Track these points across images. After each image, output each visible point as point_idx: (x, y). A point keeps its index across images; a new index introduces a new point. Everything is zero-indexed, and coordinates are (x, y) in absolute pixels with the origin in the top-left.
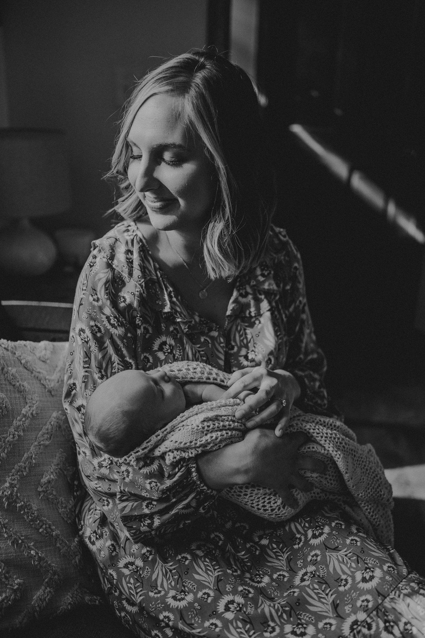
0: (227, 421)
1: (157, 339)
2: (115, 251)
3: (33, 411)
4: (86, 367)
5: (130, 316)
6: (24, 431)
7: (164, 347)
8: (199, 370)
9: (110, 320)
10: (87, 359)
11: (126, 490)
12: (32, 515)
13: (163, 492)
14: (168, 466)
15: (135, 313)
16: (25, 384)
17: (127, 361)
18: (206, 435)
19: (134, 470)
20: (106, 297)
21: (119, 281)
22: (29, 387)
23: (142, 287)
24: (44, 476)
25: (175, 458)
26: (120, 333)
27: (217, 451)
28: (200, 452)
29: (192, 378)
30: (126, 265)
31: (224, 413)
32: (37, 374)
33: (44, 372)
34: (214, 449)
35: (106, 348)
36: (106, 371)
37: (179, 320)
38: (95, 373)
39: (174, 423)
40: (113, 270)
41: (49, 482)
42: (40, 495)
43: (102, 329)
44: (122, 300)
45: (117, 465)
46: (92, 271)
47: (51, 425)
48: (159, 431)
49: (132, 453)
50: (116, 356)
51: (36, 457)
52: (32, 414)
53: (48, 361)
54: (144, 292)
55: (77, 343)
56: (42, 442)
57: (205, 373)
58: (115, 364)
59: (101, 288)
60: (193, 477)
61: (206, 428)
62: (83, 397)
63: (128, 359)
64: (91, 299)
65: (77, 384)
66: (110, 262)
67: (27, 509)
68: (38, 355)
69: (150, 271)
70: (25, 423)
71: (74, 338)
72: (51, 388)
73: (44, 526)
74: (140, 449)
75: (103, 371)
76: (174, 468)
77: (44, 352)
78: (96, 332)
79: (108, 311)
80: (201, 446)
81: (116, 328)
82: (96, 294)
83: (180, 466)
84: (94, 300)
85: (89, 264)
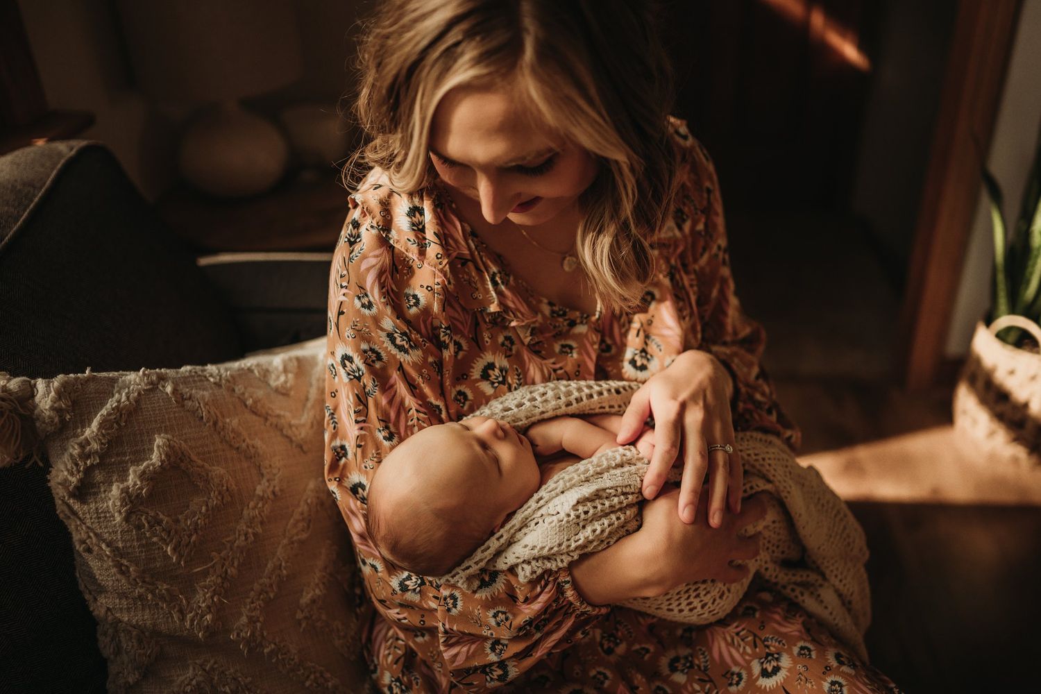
0: (615, 496)
1: (478, 359)
2: (392, 213)
3: (274, 487)
4: (361, 422)
5: (429, 327)
6: (262, 523)
7: (491, 372)
8: (550, 394)
9: (395, 338)
10: (361, 407)
11: (455, 628)
12: (290, 662)
13: (520, 629)
14: (523, 586)
15: (436, 323)
16: (258, 443)
17: (431, 404)
18: (584, 527)
19: (463, 594)
20: (383, 300)
21: (403, 269)
22: (264, 447)
23: (445, 276)
24: (304, 594)
25: (535, 572)
26: (415, 359)
27: (604, 552)
28: (576, 557)
29: (543, 413)
30: (412, 238)
31: (609, 484)
32: (274, 420)
33: (288, 414)
34: (600, 548)
35: (392, 386)
36: (397, 425)
37: (513, 324)
38: (377, 430)
39: (526, 513)
40: (392, 248)
41: (313, 601)
42: (300, 624)
43: (383, 354)
44: (413, 301)
45: (432, 586)
46: (354, 253)
47: (308, 504)
48: (502, 531)
49: (458, 570)
50: (412, 398)
51: (288, 564)
52: (274, 493)
53: (292, 393)
54: (449, 283)
55: (340, 378)
56: (295, 538)
57: (562, 396)
58: (411, 411)
59: (373, 283)
60: (568, 598)
61: (583, 516)
62: (360, 470)
63: (432, 399)
64: (358, 303)
65: (347, 447)
66: (384, 236)
67: (282, 654)
68: (273, 383)
69: (456, 241)
70: (263, 511)
71: (334, 368)
72: (302, 439)
73: (312, 677)
74: (471, 563)
75: (391, 426)
76: (534, 588)
77: (282, 379)
78: (373, 361)
79: (388, 323)
80: (576, 548)
81: (406, 352)
82: (367, 295)
83: (543, 583)
84: (363, 306)
85: (346, 240)
